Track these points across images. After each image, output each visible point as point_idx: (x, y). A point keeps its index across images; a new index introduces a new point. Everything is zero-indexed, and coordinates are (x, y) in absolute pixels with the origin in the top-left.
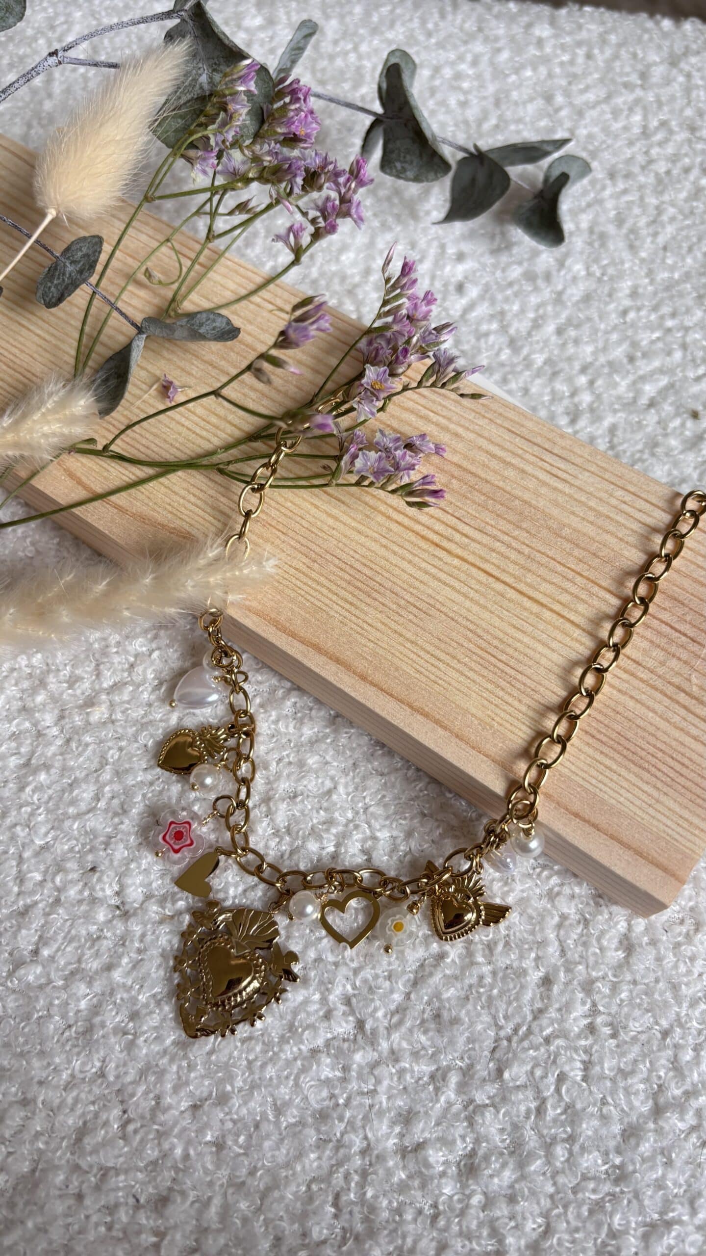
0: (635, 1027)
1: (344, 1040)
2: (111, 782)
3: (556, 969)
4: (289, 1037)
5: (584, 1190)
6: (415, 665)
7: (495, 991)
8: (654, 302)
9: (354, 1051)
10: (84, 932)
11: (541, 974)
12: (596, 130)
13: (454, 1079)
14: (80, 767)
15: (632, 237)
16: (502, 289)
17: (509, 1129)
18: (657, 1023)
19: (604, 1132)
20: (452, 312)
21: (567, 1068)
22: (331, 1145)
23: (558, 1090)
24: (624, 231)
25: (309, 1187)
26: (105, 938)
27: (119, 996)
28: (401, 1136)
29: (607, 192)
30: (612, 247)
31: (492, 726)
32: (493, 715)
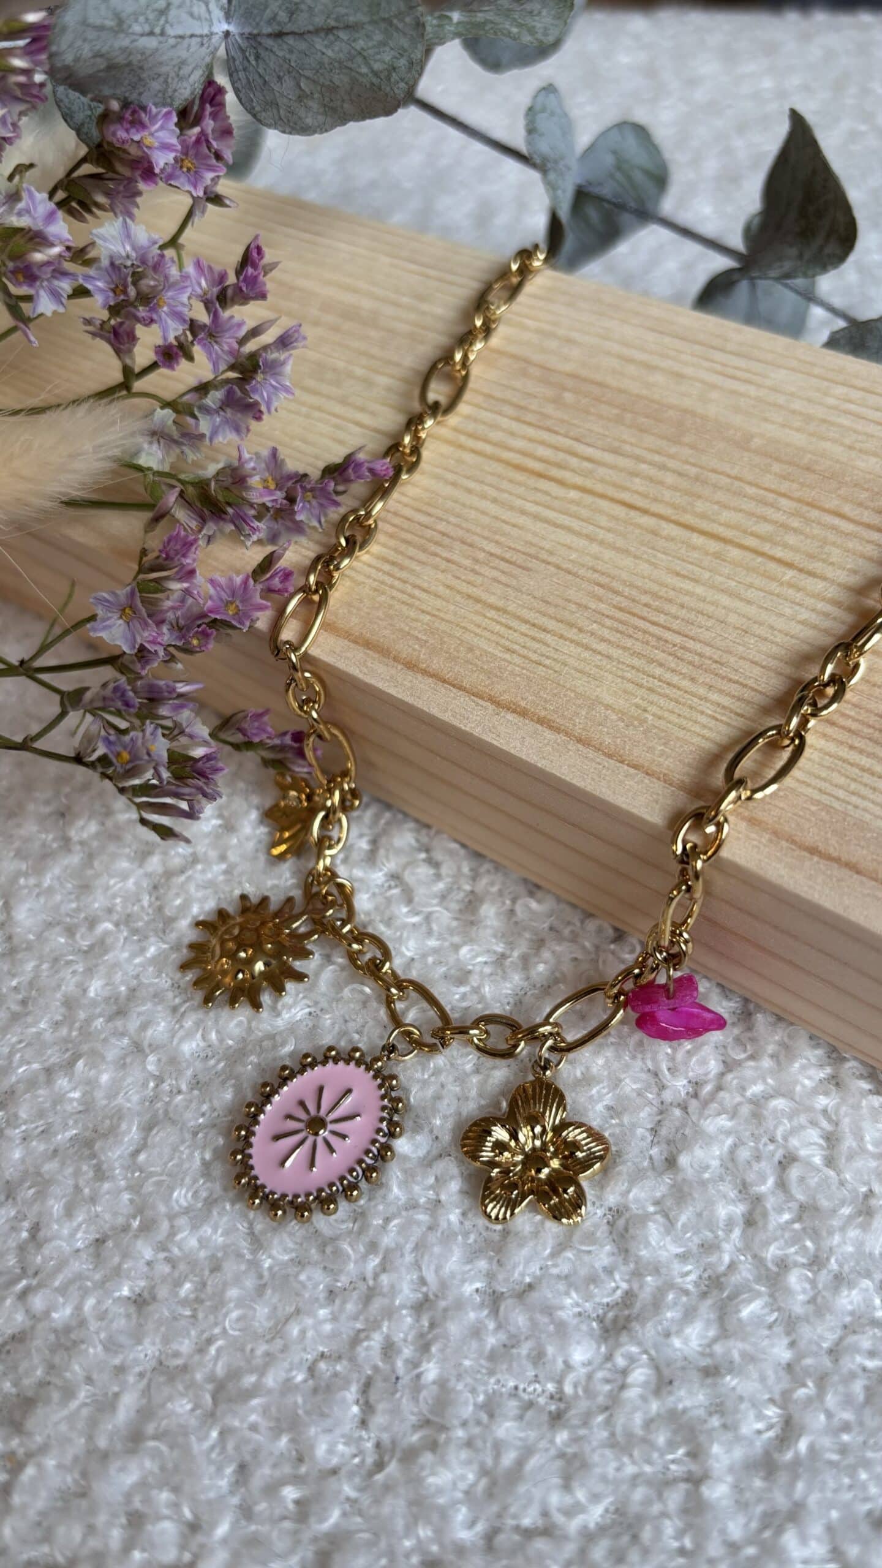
6: (503, 641)
31: (644, 721)
32: (644, 704)
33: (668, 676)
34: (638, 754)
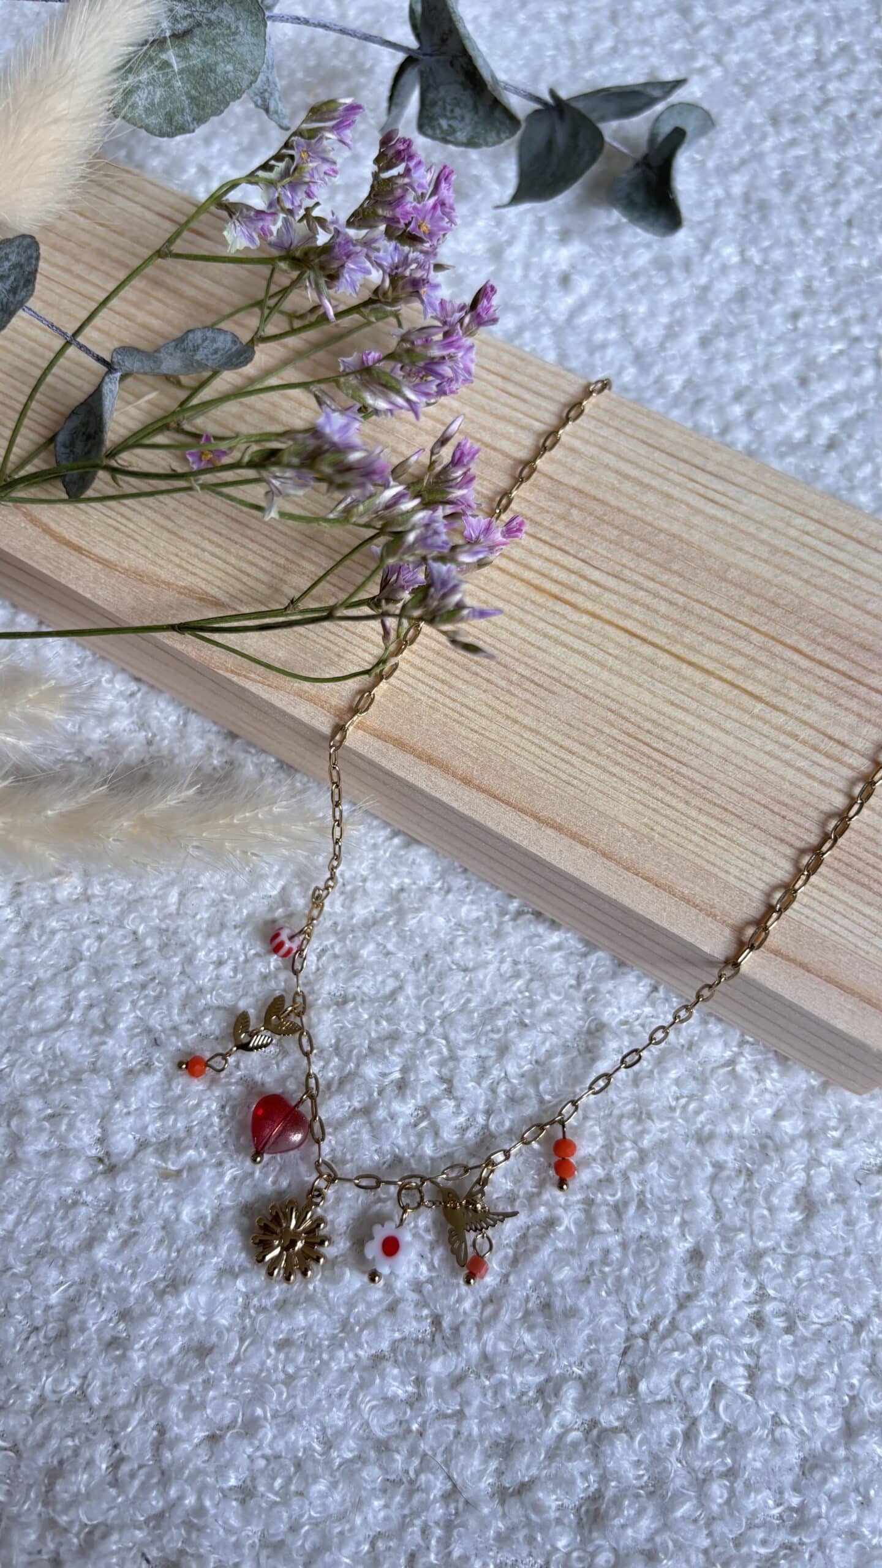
0: (817, 1317)
1: (417, 1342)
2: (87, 984)
3: (709, 1238)
4: (343, 1339)
5: (750, 1541)
6: (538, 761)
7: (626, 1271)
8: (835, 301)
9: (431, 1358)
10: (53, 1196)
11: (687, 1245)
12: (751, 56)
13: (571, 1393)
14: (43, 964)
15: (804, 207)
16: (623, 283)
17: (647, 1459)
18: (847, 1311)
19: (777, 1462)
20: (554, 315)
21: (725, 1376)
22: (402, 1488)
23: (713, 1406)
24: (793, 198)
25: (373, 1544)
26: (85, 1203)
27: (104, 1286)
28: (499, 1473)
29: (769, 144)
30: (776, 221)
31: (651, 839)
32: (651, 824)
33: (668, 799)
34: (648, 867)
